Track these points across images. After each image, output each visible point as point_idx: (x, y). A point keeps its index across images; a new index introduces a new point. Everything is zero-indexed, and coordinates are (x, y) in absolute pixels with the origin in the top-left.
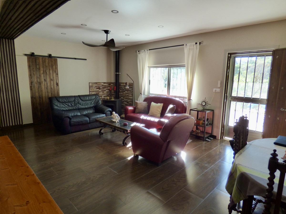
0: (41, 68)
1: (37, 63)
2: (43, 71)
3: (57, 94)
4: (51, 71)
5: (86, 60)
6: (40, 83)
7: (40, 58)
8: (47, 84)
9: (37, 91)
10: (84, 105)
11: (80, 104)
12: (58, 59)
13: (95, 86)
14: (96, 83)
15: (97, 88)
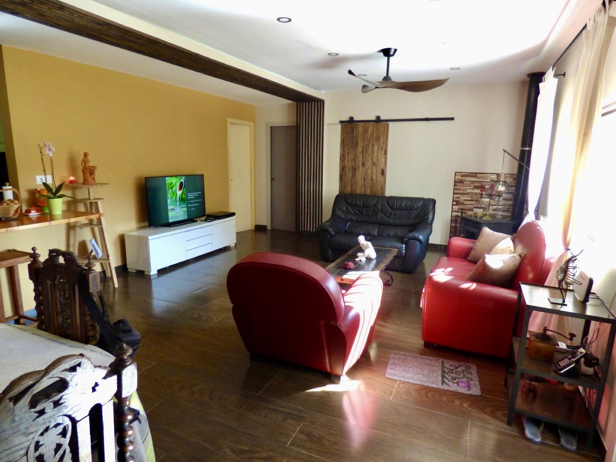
0: (359, 142)
1: (355, 135)
2: (363, 148)
3: (380, 191)
4: (376, 148)
5: (452, 119)
6: (355, 169)
7: (360, 126)
8: (366, 171)
9: (349, 182)
10: (392, 217)
11: (385, 215)
12: (391, 124)
13: (472, 181)
14: (474, 175)
15: (476, 187)
